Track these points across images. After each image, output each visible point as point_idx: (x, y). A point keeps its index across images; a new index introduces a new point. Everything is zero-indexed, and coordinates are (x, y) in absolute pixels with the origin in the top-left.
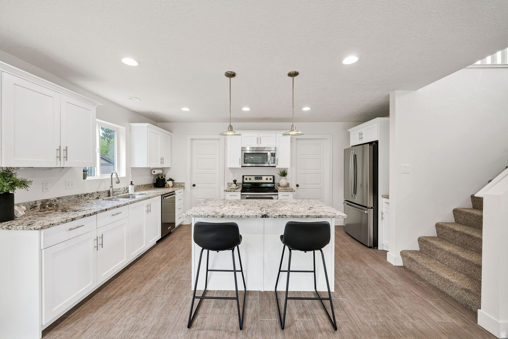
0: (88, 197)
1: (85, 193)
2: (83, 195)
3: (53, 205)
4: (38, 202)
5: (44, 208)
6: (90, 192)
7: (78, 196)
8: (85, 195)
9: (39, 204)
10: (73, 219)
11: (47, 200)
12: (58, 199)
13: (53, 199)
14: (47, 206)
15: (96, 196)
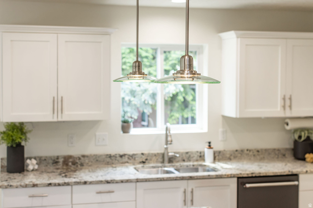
0: (125, 159)
1: (122, 153)
2: (118, 156)
3: (77, 163)
4: (60, 158)
5: (67, 165)
6: (131, 153)
7: (110, 156)
8: (121, 156)
9: (61, 160)
10: (34, 186)
11: (70, 157)
12: (84, 156)
13: (77, 156)
14: (70, 164)
15: (139, 160)
